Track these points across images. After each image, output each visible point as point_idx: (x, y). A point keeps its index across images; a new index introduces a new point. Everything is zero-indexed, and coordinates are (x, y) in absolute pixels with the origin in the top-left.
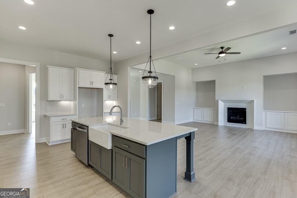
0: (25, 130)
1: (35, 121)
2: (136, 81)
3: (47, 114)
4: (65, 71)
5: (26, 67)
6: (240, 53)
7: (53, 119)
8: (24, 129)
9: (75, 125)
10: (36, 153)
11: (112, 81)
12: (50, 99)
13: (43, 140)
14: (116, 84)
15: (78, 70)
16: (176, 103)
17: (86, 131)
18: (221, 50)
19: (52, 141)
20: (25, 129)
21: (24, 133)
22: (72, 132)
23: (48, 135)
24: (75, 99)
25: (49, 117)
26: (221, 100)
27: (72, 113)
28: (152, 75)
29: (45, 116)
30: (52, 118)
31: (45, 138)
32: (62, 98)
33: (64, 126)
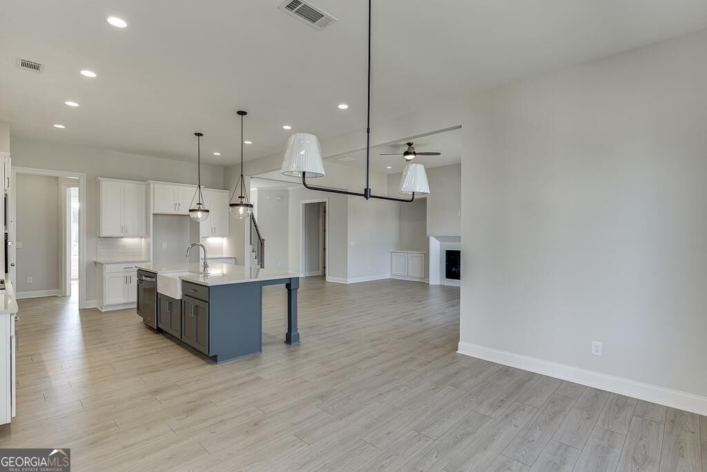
0: (60, 291)
1: (78, 277)
2: (280, 198)
3: (100, 260)
4: (130, 186)
5: (59, 179)
6: (439, 154)
7: (108, 269)
8: (57, 290)
9: (141, 273)
10: (81, 321)
11: (201, 206)
12: (104, 234)
13: (93, 304)
14: (208, 211)
15: (152, 185)
16: (351, 243)
17: (154, 279)
18: (406, 149)
19: (108, 303)
20: (58, 288)
21: (56, 296)
22: (138, 285)
23: (100, 296)
24: (147, 235)
25: (102, 264)
26: (434, 237)
27: (143, 259)
28: (244, 201)
29: (95, 263)
30: (106, 265)
31: (96, 301)
32: (125, 233)
33: (127, 280)
